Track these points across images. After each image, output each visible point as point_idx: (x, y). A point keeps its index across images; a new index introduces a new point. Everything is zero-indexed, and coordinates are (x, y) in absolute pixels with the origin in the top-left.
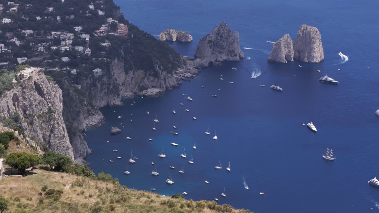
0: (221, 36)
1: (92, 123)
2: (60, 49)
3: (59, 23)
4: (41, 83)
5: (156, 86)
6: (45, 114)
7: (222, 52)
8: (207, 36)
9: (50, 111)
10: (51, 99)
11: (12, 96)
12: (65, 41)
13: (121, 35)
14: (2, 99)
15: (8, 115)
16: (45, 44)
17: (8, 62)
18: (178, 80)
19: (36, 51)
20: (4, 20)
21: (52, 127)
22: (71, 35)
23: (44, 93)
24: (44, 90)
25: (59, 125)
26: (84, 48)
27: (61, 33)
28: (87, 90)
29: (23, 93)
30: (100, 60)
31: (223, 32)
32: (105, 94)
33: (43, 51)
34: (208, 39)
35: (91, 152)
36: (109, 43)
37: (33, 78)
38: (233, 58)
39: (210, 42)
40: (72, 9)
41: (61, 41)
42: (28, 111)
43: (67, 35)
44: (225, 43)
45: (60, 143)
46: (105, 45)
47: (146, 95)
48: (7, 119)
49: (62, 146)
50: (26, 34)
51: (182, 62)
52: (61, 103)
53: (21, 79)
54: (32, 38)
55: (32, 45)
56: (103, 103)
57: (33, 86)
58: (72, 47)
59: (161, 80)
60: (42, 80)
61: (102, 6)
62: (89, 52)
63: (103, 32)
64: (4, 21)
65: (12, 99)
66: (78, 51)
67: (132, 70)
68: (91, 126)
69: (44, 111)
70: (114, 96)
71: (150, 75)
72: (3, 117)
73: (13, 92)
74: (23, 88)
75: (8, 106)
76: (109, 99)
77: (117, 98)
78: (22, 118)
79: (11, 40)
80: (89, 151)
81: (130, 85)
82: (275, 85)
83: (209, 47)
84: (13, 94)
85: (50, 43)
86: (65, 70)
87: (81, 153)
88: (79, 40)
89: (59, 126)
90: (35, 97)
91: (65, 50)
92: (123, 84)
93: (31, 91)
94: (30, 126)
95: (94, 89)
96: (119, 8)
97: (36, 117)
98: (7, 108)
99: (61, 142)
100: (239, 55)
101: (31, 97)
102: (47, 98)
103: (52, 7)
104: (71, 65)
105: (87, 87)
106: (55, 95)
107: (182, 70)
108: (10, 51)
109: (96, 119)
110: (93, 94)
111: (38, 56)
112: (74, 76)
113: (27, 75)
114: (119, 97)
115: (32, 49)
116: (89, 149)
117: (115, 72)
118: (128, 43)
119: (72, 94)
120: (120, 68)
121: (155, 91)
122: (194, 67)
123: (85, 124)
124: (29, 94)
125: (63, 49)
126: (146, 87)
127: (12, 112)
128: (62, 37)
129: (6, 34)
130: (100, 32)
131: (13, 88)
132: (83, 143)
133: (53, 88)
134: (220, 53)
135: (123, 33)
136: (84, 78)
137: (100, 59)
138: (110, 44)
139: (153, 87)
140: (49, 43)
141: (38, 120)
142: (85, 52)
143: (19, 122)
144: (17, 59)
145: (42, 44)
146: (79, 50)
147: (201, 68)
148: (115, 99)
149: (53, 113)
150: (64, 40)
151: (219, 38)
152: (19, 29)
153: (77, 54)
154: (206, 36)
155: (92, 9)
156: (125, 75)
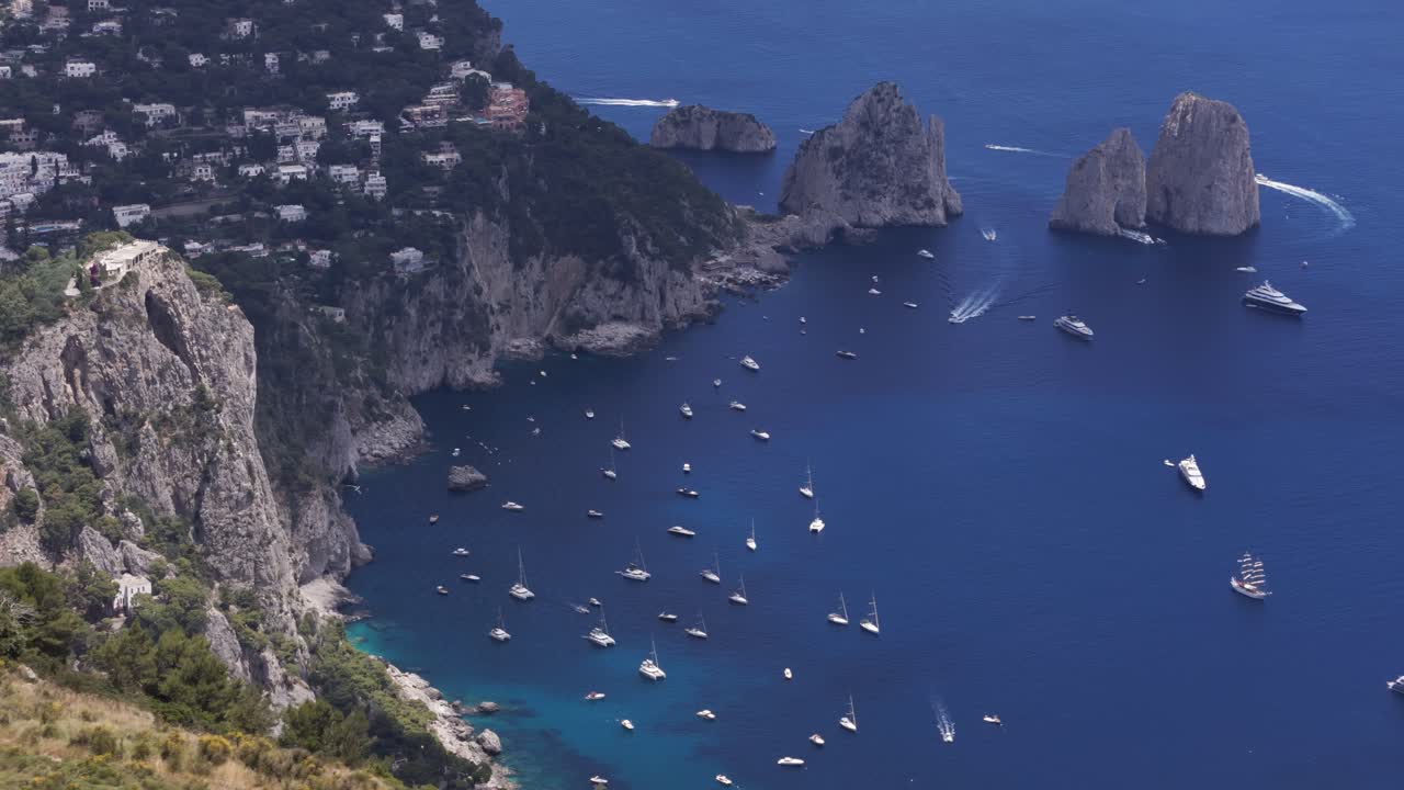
0: (878, 134)
1: (380, 449)
2: (274, 174)
3: (272, 77)
4: (171, 300)
5: (628, 316)
6: (182, 413)
7: (879, 193)
8: (826, 134)
9: (202, 403)
10: (208, 358)
11: (63, 345)
12: (294, 147)
13: (501, 125)
14: (23, 354)
15: (45, 415)
16: (218, 154)
17: (80, 220)
18: (709, 293)
19: (185, 180)
20: (69, 65)
21: (210, 462)
22: (316, 124)
23: (183, 336)
24: (182, 323)
25: (235, 455)
26: (362, 171)
27: (280, 117)
28: (366, 329)
29: (104, 335)
30: (420, 217)
31: (883, 119)
32: (433, 343)
33: (211, 181)
34: (827, 141)
35: (370, 557)
36: (456, 155)
37: (140, 279)
38: (922, 213)
39: (835, 153)
40: (323, 26)
41: (276, 144)
42: (121, 400)
43: (302, 123)
44: (892, 159)
45: (235, 520)
46: (442, 162)
47: (590, 346)
48: (41, 429)
49: (244, 533)
50: (151, 118)
51: (729, 227)
52: (249, 375)
53: (95, 282)
54: (171, 135)
55: (171, 157)
56: (426, 374)
57: (139, 308)
58: (318, 167)
59: (645, 293)
60: (176, 289)
61: (435, 19)
62: (380, 188)
63: (434, 112)
64: (69, 70)
65: (63, 356)
66: (339, 184)
67: (538, 257)
68: (376, 462)
69: (180, 403)
70: (469, 349)
71: (605, 273)
72: (28, 423)
73: (66, 332)
74: (104, 317)
75: (46, 384)
76: (452, 360)
77: (480, 356)
78: (94, 428)
79: (94, 141)
80: (364, 551)
81: (532, 310)
82: (1069, 316)
83: (830, 174)
84: (64, 339)
85: (238, 151)
86: (290, 254)
87: (332, 558)
88: (345, 141)
89: (232, 458)
90: (147, 350)
91: (291, 179)
92: (504, 308)
93: (130, 327)
94: (127, 457)
95: (393, 323)
96: (496, 25)
97: (148, 426)
98: (43, 389)
99: (242, 517)
100: (945, 202)
101: (130, 349)
102: (196, 353)
103: (247, 18)
104: (312, 232)
105: (368, 315)
106: (227, 345)
107: (729, 257)
108: (86, 180)
109: (396, 435)
110: (390, 341)
111: (189, 198)
112: (319, 276)
113: (119, 269)
114: (488, 356)
115: (171, 173)
116: (361, 545)
117: (474, 262)
118: (525, 156)
119: (308, 339)
120: (492, 246)
121: (621, 333)
122: (774, 248)
123: (356, 453)
124: (124, 338)
125: (285, 172)
126: (589, 317)
127: (59, 405)
128: (282, 129)
129: (75, 118)
130: (425, 115)
131: (66, 315)
132: (339, 524)
133: (221, 320)
134: (873, 194)
135: (508, 118)
136: (357, 284)
137: (419, 213)
138: (460, 159)
139: (618, 318)
140: (234, 152)
141: (155, 437)
142: (363, 185)
143: (86, 442)
144: (114, 209)
145: (208, 155)
146: (345, 179)
147: (799, 252)
148: (470, 362)
149: (213, 411)
150: (288, 141)
151: (869, 140)
152: (125, 100)
153: (336, 192)
154: (822, 132)
155: (397, 27)
156: (514, 271)
